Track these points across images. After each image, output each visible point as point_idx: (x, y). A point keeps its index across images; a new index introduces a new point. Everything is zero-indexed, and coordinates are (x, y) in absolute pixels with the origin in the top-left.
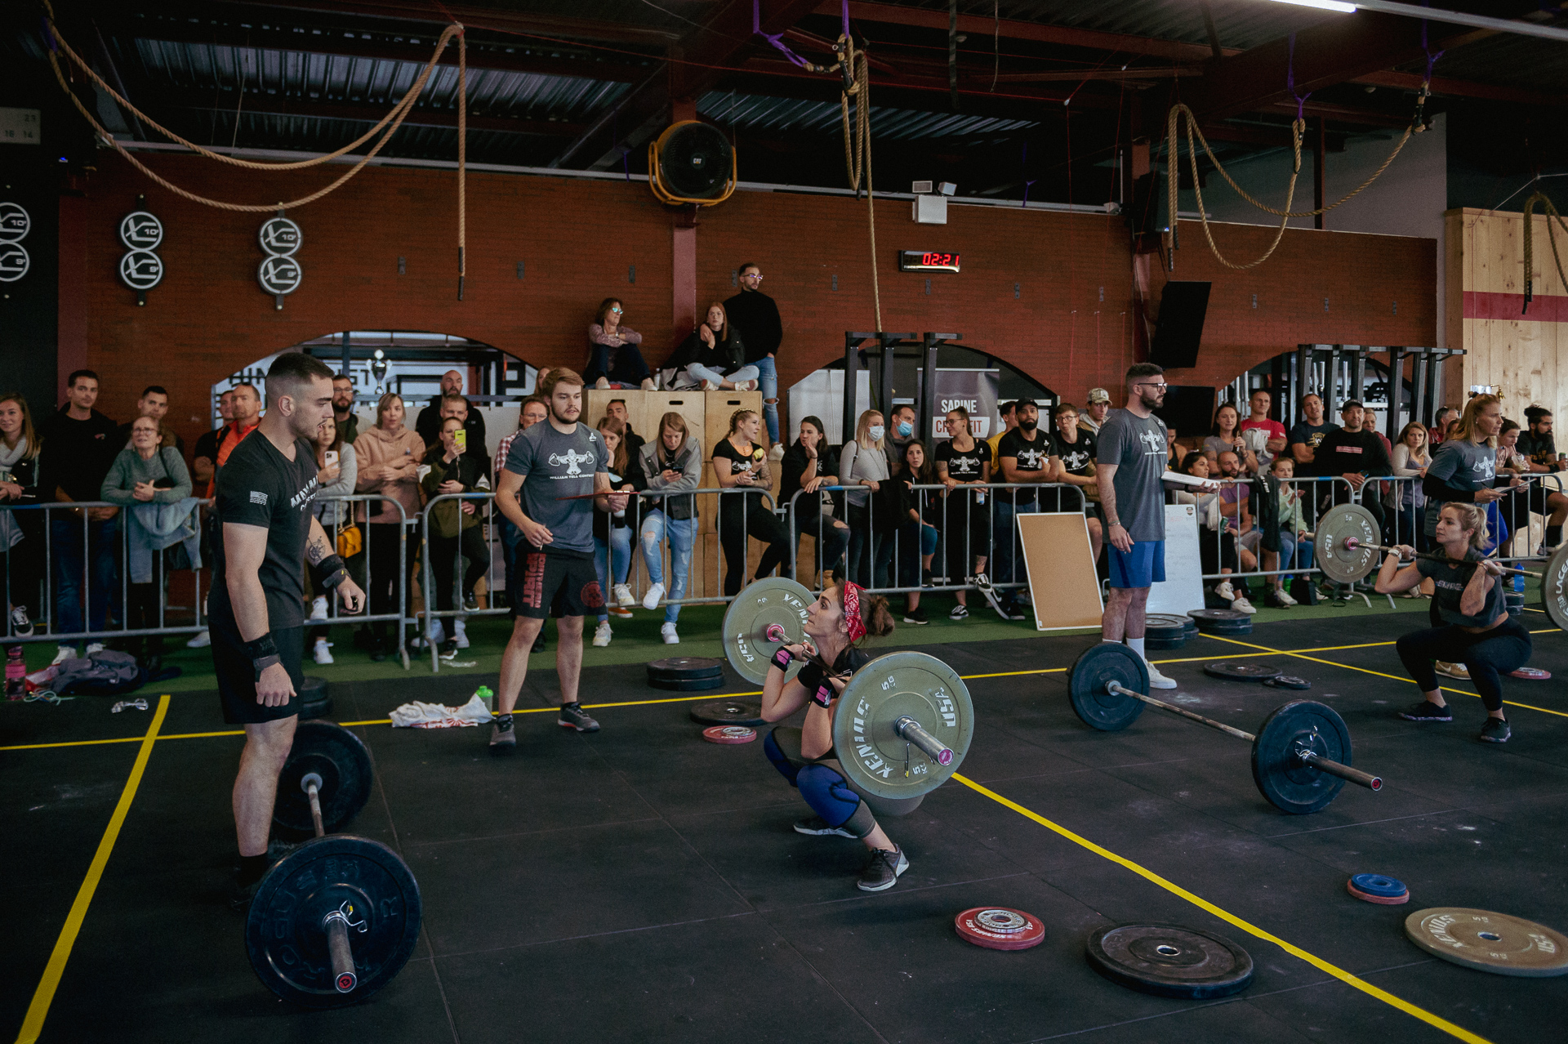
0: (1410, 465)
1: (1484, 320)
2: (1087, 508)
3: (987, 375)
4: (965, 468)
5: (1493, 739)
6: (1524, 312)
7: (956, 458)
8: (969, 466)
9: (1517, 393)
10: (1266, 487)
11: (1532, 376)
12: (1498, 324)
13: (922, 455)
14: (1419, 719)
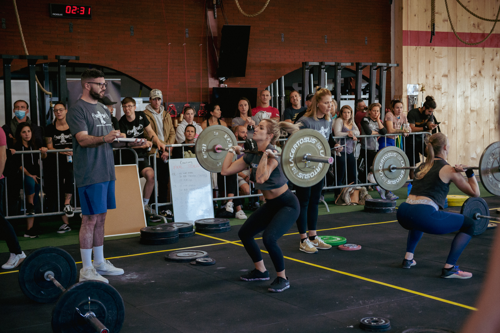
0: (344, 130)
1: (415, 47)
2: (139, 162)
3: (113, 83)
4: (63, 141)
5: (274, 290)
6: (431, 42)
7: (57, 135)
8: (66, 139)
9: (434, 88)
10: (253, 145)
11: (443, 78)
12: (423, 49)
13: (31, 133)
14: (250, 280)
